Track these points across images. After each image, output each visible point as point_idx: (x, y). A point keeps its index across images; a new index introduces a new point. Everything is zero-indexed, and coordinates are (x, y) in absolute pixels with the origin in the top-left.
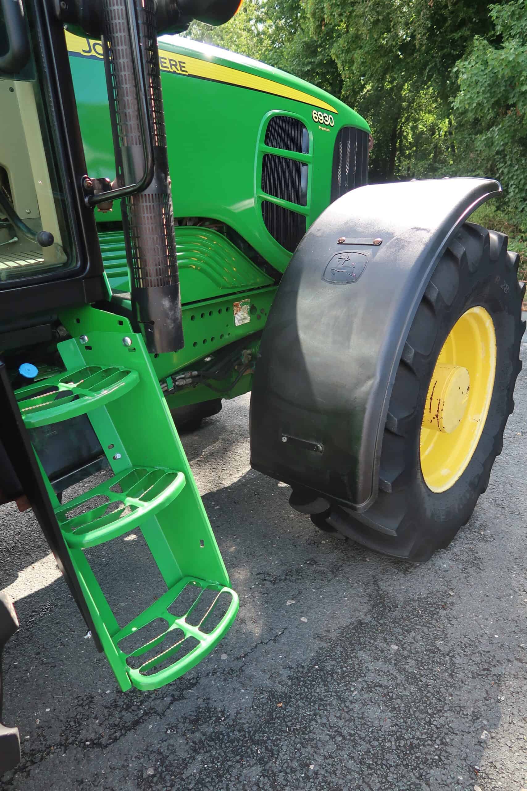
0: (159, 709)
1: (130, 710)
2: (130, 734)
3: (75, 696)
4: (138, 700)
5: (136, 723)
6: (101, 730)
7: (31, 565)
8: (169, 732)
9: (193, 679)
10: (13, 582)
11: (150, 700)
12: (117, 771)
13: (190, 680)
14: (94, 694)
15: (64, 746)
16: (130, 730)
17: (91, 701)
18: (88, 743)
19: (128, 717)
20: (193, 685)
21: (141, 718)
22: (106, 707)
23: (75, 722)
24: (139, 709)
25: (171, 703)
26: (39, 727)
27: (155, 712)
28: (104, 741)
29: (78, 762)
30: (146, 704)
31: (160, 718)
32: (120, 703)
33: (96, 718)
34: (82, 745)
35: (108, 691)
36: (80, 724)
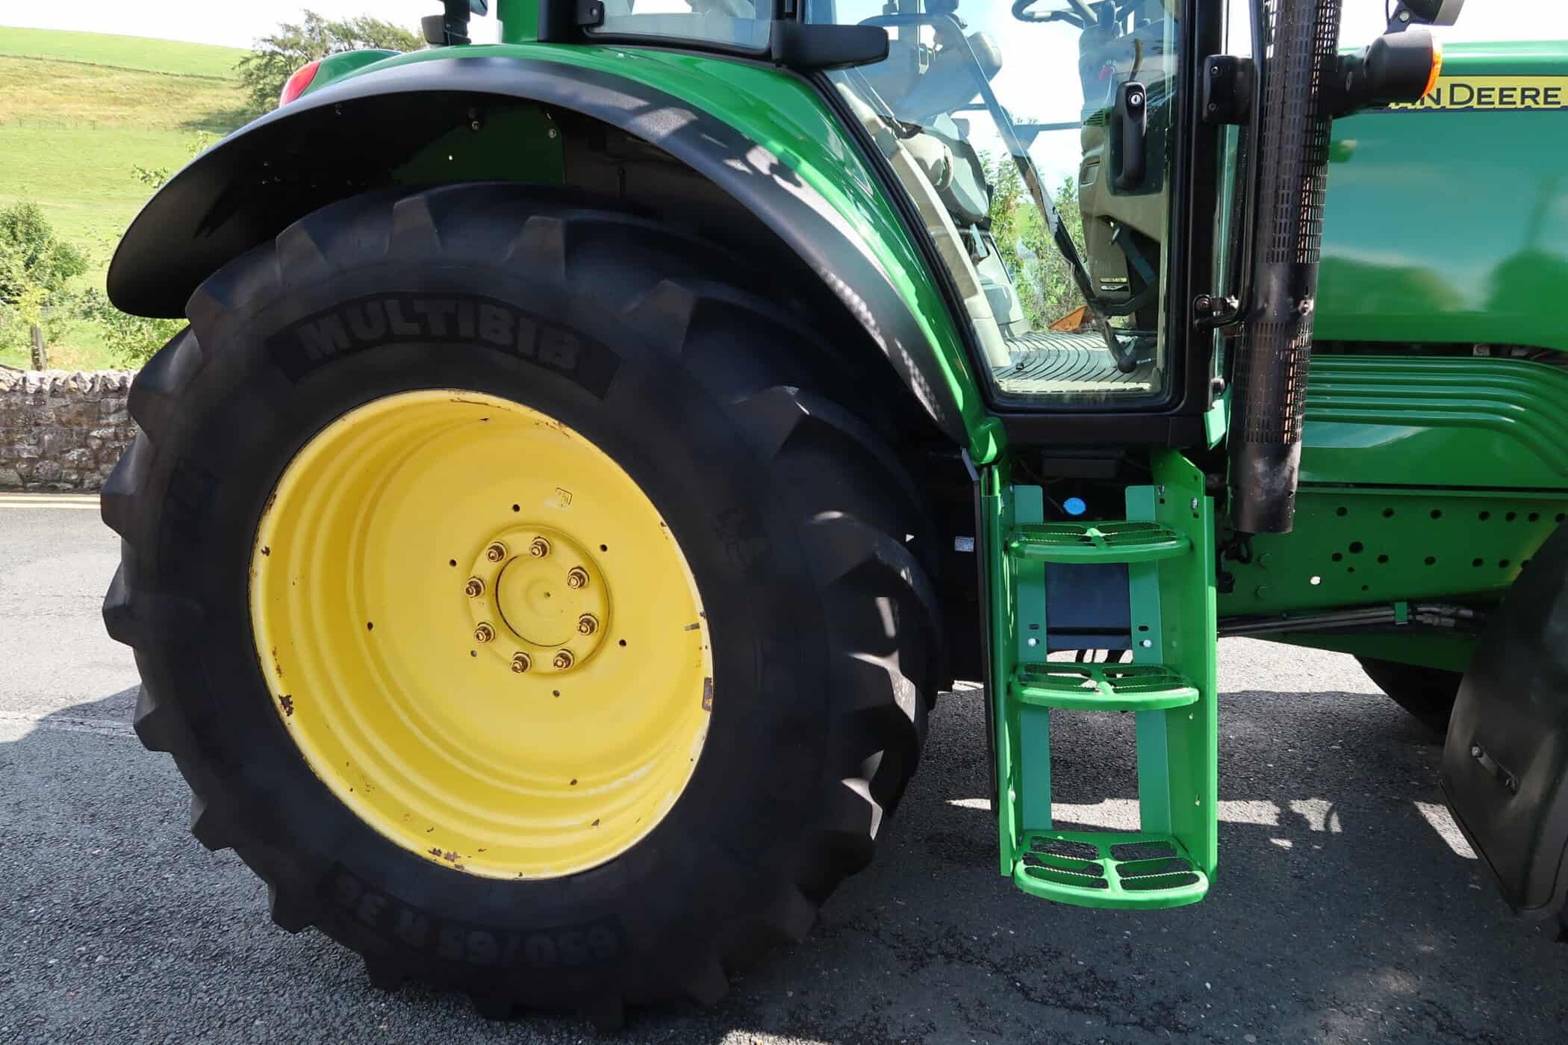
0: (1114, 1018)
1: (1085, 994)
2: (1062, 1012)
3: (1047, 941)
4: (1103, 993)
5: (1080, 1008)
6: (1040, 985)
7: (1127, 798)
8: (1102, 1042)
9: (1185, 1026)
10: (1092, 804)
11: (1116, 1003)
12: (1019, 1025)
13: (1180, 1023)
14: (1065, 953)
15: (997, 970)
16: (1066, 1007)
17: (1057, 958)
18: (1018, 984)
19: (1077, 997)
20: (1176, 1029)
21: (1088, 1008)
22: (1065, 973)
23: (1024, 960)
24: (1095, 1000)
25: (1134, 1024)
26: (991, 938)
27: (1107, 1016)
28: (1033, 995)
29: (996, 990)
30: (1106, 1002)
31: (1107, 1025)
32: (1082, 981)
33: (1046, 973)
34: (1012, 981)
35: (1082, 963)
36: (1027, 965)
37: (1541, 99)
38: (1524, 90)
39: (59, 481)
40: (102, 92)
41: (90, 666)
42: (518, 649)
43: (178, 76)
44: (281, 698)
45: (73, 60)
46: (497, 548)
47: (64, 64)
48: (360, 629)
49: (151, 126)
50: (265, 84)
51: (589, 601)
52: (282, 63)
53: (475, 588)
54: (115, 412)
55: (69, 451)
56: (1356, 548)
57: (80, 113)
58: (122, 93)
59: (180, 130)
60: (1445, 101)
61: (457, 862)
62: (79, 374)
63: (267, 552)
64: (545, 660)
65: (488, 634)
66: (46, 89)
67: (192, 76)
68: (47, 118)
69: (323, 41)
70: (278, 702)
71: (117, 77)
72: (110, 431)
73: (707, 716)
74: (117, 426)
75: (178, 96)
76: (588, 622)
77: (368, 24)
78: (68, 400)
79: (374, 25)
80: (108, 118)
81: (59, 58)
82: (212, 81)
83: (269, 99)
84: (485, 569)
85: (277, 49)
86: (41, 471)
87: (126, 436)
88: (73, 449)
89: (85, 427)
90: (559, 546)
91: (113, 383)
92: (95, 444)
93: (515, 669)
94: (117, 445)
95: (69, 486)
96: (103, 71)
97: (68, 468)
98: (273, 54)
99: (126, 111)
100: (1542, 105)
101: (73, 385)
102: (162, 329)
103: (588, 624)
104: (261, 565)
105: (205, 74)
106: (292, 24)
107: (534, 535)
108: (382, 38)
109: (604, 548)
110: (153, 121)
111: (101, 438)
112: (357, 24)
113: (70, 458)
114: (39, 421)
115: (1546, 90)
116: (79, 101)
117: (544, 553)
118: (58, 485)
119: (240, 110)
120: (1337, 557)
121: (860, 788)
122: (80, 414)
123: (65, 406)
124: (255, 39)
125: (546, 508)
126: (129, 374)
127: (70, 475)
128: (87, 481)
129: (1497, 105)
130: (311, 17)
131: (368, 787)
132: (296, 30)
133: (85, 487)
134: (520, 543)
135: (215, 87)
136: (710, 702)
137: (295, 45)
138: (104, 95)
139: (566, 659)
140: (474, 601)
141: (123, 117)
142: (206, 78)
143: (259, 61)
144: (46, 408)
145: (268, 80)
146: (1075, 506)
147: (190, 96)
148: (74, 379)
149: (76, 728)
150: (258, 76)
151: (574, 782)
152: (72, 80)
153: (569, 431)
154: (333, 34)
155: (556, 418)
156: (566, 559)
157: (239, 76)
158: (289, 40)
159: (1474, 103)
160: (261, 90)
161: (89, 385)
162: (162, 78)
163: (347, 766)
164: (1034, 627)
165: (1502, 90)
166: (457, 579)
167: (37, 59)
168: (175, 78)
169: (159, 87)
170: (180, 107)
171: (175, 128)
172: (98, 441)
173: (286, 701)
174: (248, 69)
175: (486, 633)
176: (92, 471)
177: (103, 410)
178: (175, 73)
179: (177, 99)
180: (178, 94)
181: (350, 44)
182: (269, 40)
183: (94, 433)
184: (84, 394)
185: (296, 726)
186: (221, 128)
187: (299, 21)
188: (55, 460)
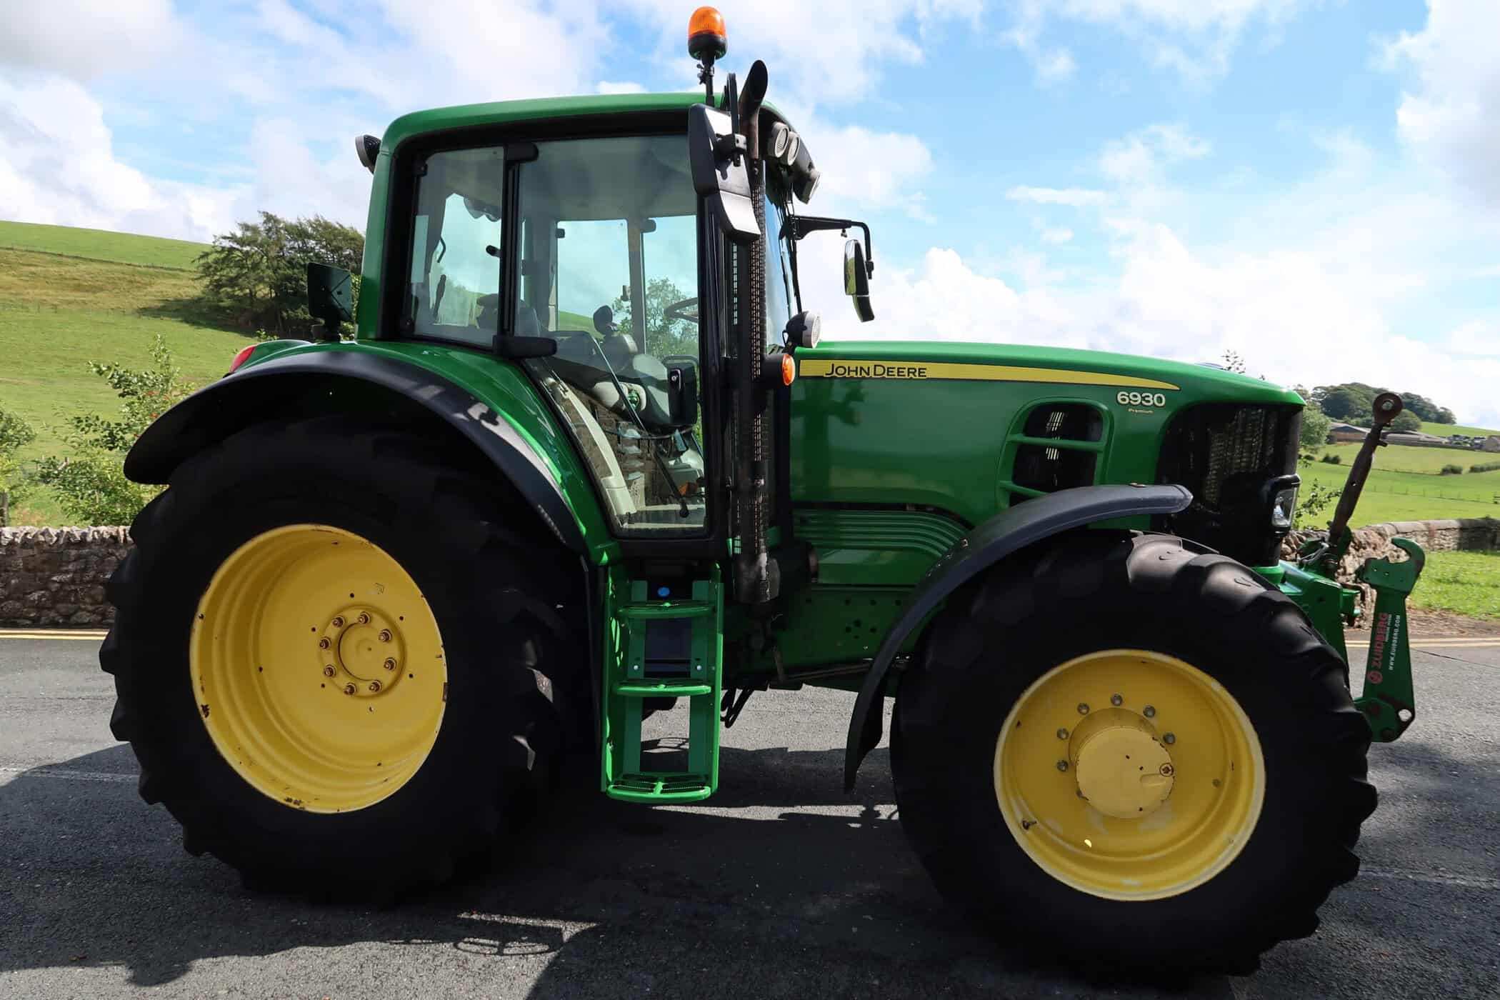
18: (644, 888)
32: (683, 886)
34: (641, 886)
37: (917, 374)
38: (909, 369)
39: (18, 618)
40: (66, 279)
41: (53, 740)
42: (349, 681)
43: (140, 266)
44: (202, 706)
45: (42, 250)
46: (339, 619)
47: (33, 254)
48: (254, 671)
49: (110, 311)
50: (221, 276)
51: (392, 650)
52: (238, 258)
53: (325, 644)
54: (75, 561)
55: (30, 593)
56: (858, 623)
57: (44, 298)
58: (85, 281)
59: (137, 314)
60: (872, 374)
61: (301, 805)
62: (47, 529)
63: (202, 617)
64: (364, 688)
65: (332, 672)
66: (14, 276)
67: (153, 267)
68: (11, 301)
69: (279, 239)
70: (201, 709)
71: (82, 267)
72: (68, 576)
73: (444, 704)
74: (75, 572)
75: (139, 285)
76: (390, 662)
77: (320, 225)
78: (36, 551)
79: (327, 226)
80: (69, 303)
81: (29, 248)
82: (173, 272)
83: (224, 289)
84: (332, 632)
85: (235, 246)
86: (4, 609)
87: (81, 581)
88: (34, 591)
89: (47, 573)
90: (376, 617)
91: (75, 537)
92: (54, 587)
93: (346, 692)
94: (73, 587)
95: (28, 622)
96: (70, 260)
97: (29, 607)
98: (231, 250)
99: (89, 297)
100: (917, 377)
101: (42, 538)
102: (113, 495)
103: (390, 664)
104: (198, 625)
105: (166, 266)
106: (250, 223)
107: (361, 611)
108: (332, 238)
109: (402, 618)
110: (113, 307)
111: (60, 582)
112: (311, 226)
113: (32, 599)
114: (9, 568)
115: (920, 369)
116: (43, 288)
117: (366, 622)
118: (18, 621)
119: (196, 298)
120: (848, 630)
121: (523, 741)
122: (44, 562)
123: (33, 556)
124: (215, 236)
125: (368, 595)
126: (89, 530)
127: (30, 613)
128: (43, 618)
129: (896, 377)
130: (269, 218)
131: (251, 763)
132: (254, 229)
133: (41, 623)
134: (352, 616)
135: (174, 276)
136: (446, 697)
137: (251, 242)
138: (67, 282)
139: (377, 686)
140: (324, 651)
141: (84, 302)
142: (166, 269)
143: (218, 255)
144: (16, 557)
145: (225, 272)
146: (664, 592)
147: (150, 284)
148: (43, 534)
149: (45, 776)
150: (216, 269)
151: (379, 765)
152: (39, 269)
153: (374, 546)
154: (289, 234)
155: (366, 538)
156: (379, 625)
157: (198, 267)
158: (247, 237)
159: (885, 375)
160: (216, 281)
161: (55, 539)
162: (126, 269)
163: (239, 749)
164: (638, 659)
165: (899, 369)
166: (315, 639)
167: (8, 249)
168: (139, 269)
169: (121, 276)
170: (139, 293)
171: (133, 313)
172: (57, 585)
173: (205, 708)
174: (208, 263)
175: (331, 672)
176: (49, 609)
177: (65, 559)
178: (137, 264)
179: (137, 287)
180: (139, 282)
181: (304, 243)
182: (228, 238)
183: (55, 578)
184: (50, 546)
185: (210, 723)
186: (176, 314)
187: (258, 221)
188: (18, 599)
